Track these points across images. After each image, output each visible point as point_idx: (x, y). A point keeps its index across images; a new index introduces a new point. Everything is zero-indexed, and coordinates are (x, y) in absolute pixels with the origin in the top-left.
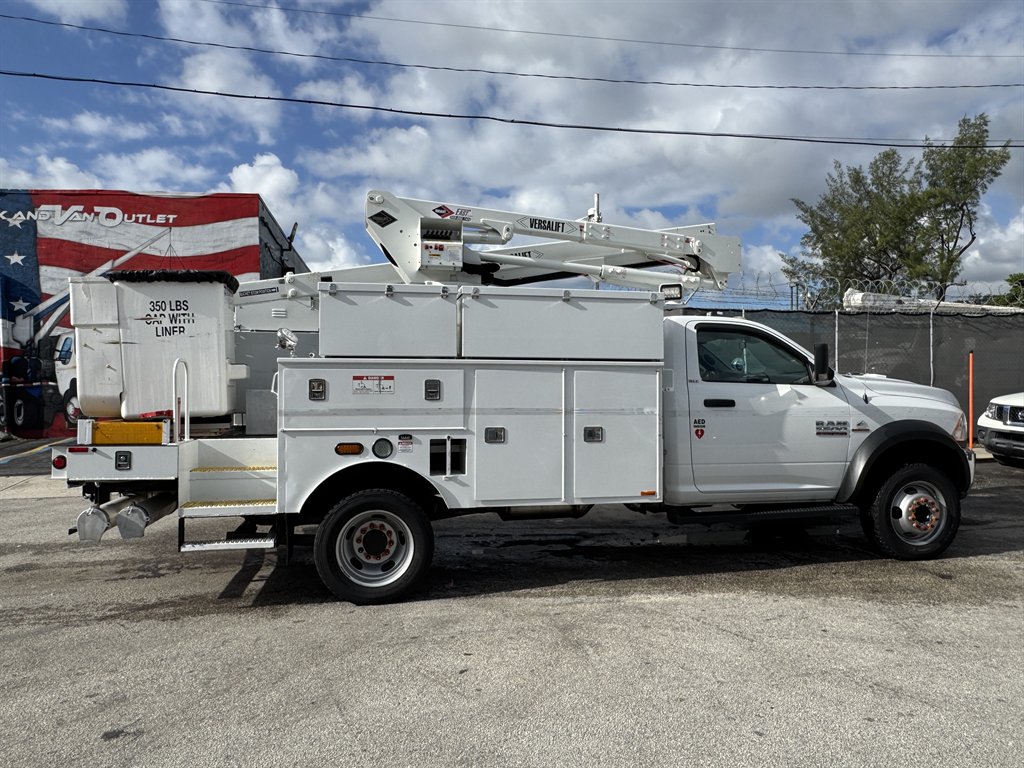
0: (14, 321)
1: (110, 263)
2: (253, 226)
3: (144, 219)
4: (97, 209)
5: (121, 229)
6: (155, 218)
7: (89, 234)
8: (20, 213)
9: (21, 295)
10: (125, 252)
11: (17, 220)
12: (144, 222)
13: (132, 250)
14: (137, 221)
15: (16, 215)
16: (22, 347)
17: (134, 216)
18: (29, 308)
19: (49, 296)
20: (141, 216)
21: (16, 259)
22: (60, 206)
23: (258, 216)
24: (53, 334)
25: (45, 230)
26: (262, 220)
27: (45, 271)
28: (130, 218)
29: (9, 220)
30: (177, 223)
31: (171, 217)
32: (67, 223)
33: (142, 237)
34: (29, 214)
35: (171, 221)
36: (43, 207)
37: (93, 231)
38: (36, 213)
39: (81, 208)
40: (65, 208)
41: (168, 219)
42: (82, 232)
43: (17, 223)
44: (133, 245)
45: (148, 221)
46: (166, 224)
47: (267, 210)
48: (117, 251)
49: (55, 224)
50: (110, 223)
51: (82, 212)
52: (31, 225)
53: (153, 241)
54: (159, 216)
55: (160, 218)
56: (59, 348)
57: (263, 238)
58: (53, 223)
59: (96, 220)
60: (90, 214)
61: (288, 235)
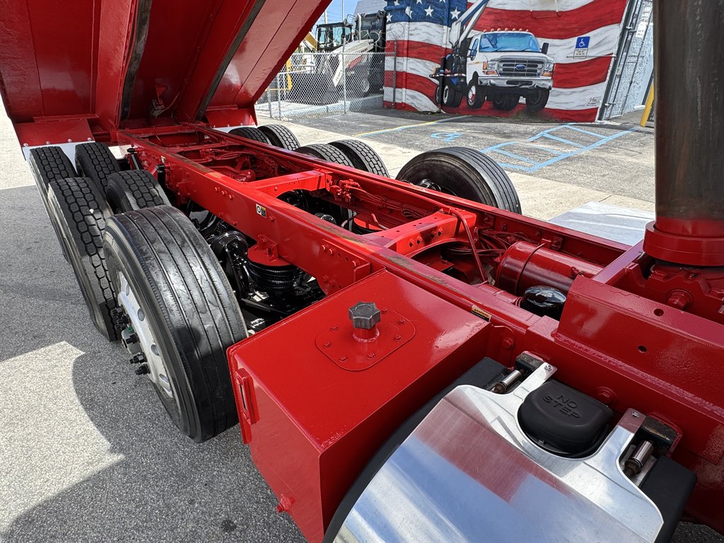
0: (451, 27)
9: (457, 5)
16: (453, 47)
18: (460, 16)
19: (471, 4)
24: (469, 36)
56: (471, 48)
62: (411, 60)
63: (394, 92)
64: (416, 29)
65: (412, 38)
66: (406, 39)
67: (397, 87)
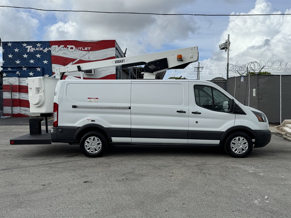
1: (72, 63)
2: (113, 50)
3: (81, 49)
4: (68, 46)
5: (75, 52)
6: (85, 49)
7: (65, 54)
8: (47, 48)
9: (47, 73)
10: (75, 59)
11: (46, 50)
12: (81, 50)
13: (78, 59)
14: (79, 49)
15: (46, 49)
17: (78, 48)
20: (80, 48)
21: (45, 62)
22: (58, 46)
23: (115, 47)
25: (54, 53)
26: (116, 48)
27: (54, 65)
28: (77, 49)
29: (44, 50)
30: (91, 50)
31: (89, 48)
32: (59, 51)
33: (81, 54)
34: (49, 48)
35: (89, 49)
36: (53, 46)
37: (67, 53)
38: (51, 48)
39: (63, 46)
40: (59, 46)
41: (88, 49)
42: (64, 53)
43: (46, 51)
44: (78, 57)
45: (83, 49)
46: (88, 50)
47: (118, 45)
48: (74, 59)
49: (57, 51)
50: (72, 50)
51: (64, 47)
52: (49, 51)
53: (84, 56)
54: (86, 48)
55: (86, 49)
57: (117, 54)
58: (55, 51)
59: (67, 50)
60: (66, 48)
61: (124, 52)
62: (22, 94)
63: (12, 108)
64: (24, 80)
65: (21, 84)
66: (17, 84)
67: (14, 106)
